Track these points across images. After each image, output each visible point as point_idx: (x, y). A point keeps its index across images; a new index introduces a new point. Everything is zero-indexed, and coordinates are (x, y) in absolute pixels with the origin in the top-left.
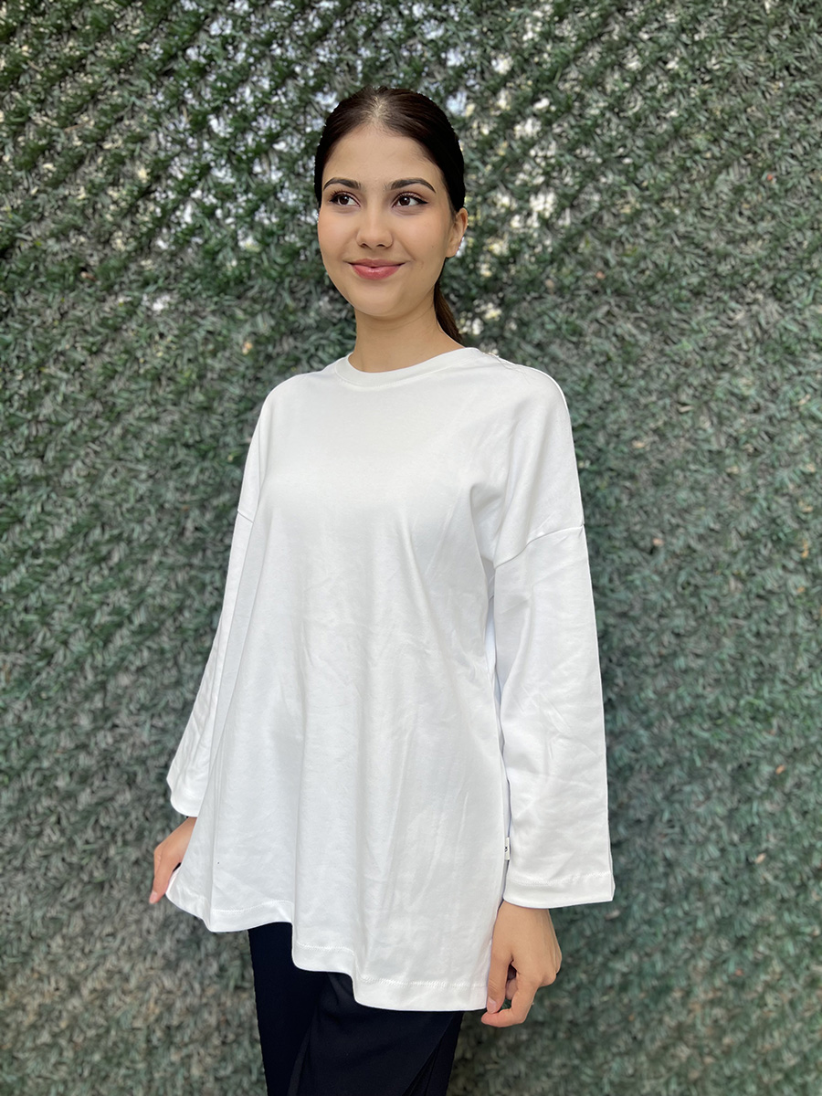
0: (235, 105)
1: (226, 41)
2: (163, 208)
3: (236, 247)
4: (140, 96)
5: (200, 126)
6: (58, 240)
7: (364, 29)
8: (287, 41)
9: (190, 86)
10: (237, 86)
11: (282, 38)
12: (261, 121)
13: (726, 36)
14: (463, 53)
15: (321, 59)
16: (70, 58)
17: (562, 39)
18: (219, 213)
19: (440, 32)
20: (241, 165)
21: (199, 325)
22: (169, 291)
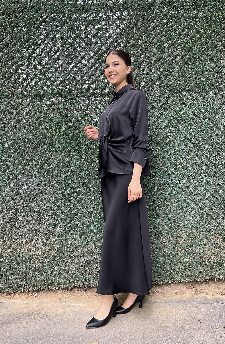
0: (42, 64)
1: (40, 53)
2: (28, 82)
3: (43, 89)
4: (24, 63)
5: (35, 67)
6: (8, 89)
7: (66, 49)
8: (51, 52)
9: (33, 61)
10: (42, 60)
11: (50, 51)
12: (47, 66)
13: (132, 47)
14: (84, 53)
15: (58, 55)
16: (10, 56)
17: (102, 49)
18: (39, 83)
19: (80, 49)
20: (43, 74)
21: (36, 104)
22: (29, 97)
